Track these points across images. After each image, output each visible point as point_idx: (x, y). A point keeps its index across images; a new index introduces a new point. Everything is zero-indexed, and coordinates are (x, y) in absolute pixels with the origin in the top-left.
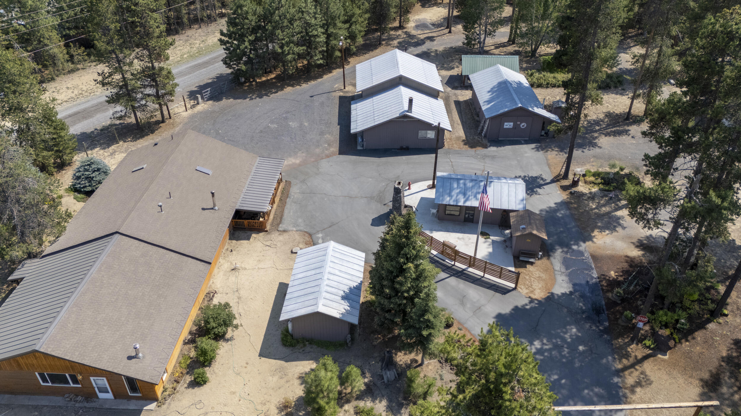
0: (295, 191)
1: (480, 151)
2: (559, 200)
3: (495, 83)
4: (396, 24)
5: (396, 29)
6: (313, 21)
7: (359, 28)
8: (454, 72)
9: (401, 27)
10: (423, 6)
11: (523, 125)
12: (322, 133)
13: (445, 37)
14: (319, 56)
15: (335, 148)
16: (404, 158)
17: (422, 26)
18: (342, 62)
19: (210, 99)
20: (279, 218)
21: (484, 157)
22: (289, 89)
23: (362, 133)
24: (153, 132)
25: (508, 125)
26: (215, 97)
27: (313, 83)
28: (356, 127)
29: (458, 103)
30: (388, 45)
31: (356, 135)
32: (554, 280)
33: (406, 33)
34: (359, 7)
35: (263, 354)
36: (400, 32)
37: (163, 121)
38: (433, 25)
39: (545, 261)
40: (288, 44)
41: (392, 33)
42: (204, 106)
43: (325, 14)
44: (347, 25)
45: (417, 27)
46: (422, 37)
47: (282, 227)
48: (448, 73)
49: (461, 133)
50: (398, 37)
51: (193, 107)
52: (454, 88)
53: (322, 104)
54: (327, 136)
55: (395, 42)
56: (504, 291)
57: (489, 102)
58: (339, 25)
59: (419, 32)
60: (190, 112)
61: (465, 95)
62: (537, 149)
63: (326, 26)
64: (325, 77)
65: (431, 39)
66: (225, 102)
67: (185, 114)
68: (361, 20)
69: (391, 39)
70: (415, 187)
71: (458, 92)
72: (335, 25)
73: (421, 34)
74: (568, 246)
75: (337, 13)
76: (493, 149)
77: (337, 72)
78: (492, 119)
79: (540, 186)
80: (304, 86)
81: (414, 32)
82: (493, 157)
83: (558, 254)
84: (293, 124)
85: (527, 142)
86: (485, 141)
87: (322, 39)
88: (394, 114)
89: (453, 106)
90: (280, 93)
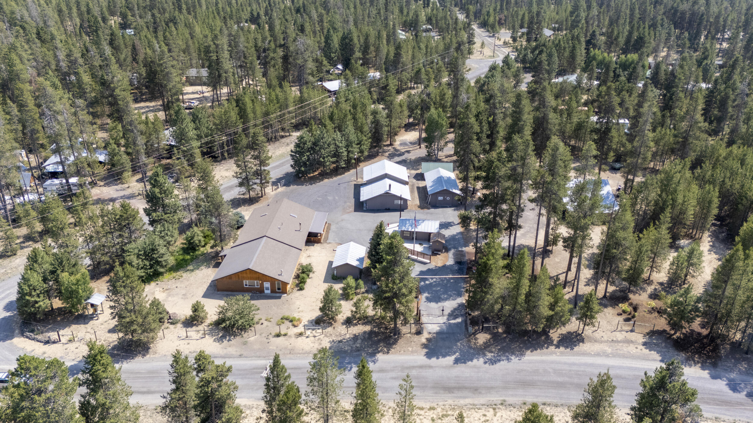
0: (333, 228)
1: (426, 211)
2: (458, 231)
3: (436, 177)
4: (388, 143)
5: (388, 146)
6: (340, 145)
7: (366, 147)
8: (419, 172)
9: (391, 144)
10: (406, 131)
11: (448, 198)
12: (345, 202)
13: (417, 151)
14: (343, 163)
15: (353, 208)
16: (387, 214)
17: (403, 144)
18: (356, 166)
19: (284, 185)
20: (327, 238)
21: (427, 213)
22: (326, 181)
23: (366, 201)
24: (257, 202)
25: (441, 198)
26: (287, 184)
27: (339, 177)
28: (362, 199)
29: (418, 188)
30: (382, 155)
31: (363, 202)
32: (447, 260)
33: (394, 148)
34: (365, 136)
35: (324, 282)
36: (390, 148)
37: (262, 197)
38: (411, 143)
39: (445, 254)
40: (327, 157)
41: (385, 148)
42: (281, 189)
43: (347, 140)
44: (359, 146)
45: (401, 144)
46: (403, 151)
47: (328, 241)
48: (414, 172)
49: (417, 202)
50: (389, 151)
51: (276, 189)
52: (418, 180)
53: (345, 188)
54: (348, 204)
55: (387, 154)
56: (425, 263)
57: (431, 187)
58: (354, 146)
59: (402, 148)
60: (274, 192)
61: (421, 184)
62: (455, 210)
63: (347, 146)
64: (346, 174)
65: (408, 152)
66: (292, 187)
67: (272, 193)
68: (366, 143)
69: (385, 152)
70: (390, 226)
71: (420, 182)
72: (352, 146)
73: (402, 149)
74: (457, 248)
75: (353, 140)
76: (432, 210)
77: (353, 171)
78: (432, 195)
79: (451, 226)
80: (335, 179)
81: (398, 148)
82: (431, 214)
83: (452, 251)
84: (330, 198)
85: (450, 207)
86: (429, 206)
87: (345, 154)
88: (382, 192)
89: (416, 189)
90: (321, 182)
